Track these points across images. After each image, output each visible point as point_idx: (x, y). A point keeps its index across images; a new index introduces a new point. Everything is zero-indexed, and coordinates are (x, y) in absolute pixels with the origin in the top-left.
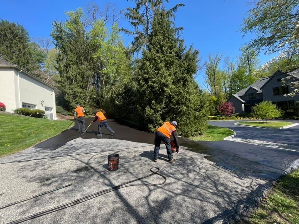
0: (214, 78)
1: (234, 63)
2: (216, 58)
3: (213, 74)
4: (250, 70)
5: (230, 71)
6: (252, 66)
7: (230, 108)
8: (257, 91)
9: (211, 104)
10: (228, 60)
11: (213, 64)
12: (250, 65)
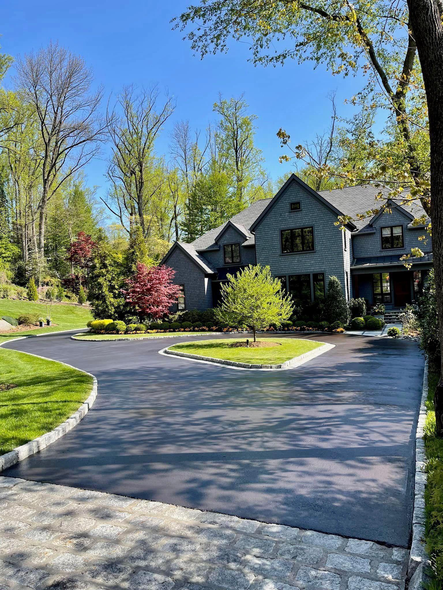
0: (140, 185)
1: (200, 150)
2: (147, 115)
3: (137, 169)
4: (239, 180)
5: (190, 172)
6: (244, 167)
7: (164, 289)
8: (245, 238)
9: (104, 271)
10: (186, 135)
11: (137, 134)
12: (239, 164)
